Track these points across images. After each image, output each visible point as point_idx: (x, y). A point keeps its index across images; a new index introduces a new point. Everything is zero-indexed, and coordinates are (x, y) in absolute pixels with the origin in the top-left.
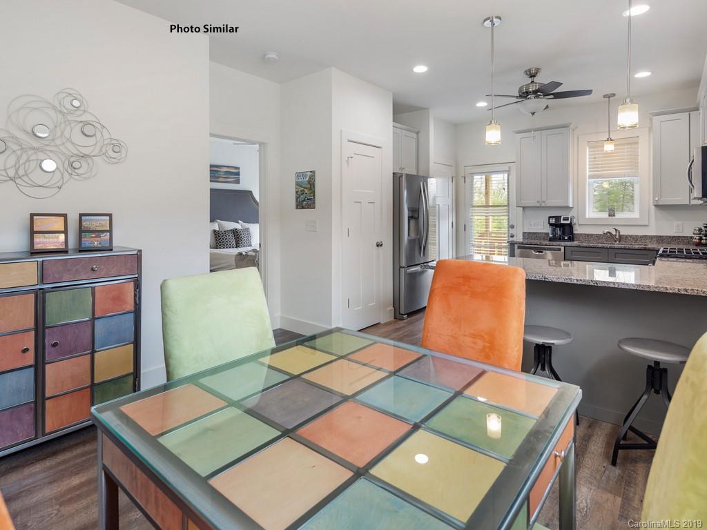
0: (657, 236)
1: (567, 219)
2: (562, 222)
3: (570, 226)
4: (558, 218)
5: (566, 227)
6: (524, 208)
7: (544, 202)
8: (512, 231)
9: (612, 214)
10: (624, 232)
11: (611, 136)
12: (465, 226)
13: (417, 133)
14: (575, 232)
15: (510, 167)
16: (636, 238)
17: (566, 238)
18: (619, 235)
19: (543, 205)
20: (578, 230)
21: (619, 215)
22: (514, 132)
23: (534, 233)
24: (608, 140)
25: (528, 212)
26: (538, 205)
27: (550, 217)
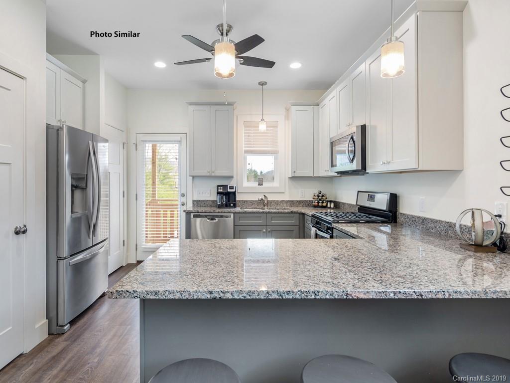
0: (290, 201)
1: (232, 188)
2: (229, 190)
3: (234, 193)
4: (225, 187)
5: (231, 195)
6: (193, 177)
7: (213, 172)
8: (184, 200)
9: (260, 184)
10: (271, 198)
11: (264, 118)
12: (136, 195)
13: (84, 82)
14: (237, 199)
15: (181, 138)
16: (277, 203)
17: (232, 205)
18: (267, 201)
19: (213, 175)
20: (239, 198)
21: (265, 185)
22: (187, 103)
23: (203, 201)
24: (262, 120)
25: (197, 181)
26: (208, 174)
27: (218, 186)
